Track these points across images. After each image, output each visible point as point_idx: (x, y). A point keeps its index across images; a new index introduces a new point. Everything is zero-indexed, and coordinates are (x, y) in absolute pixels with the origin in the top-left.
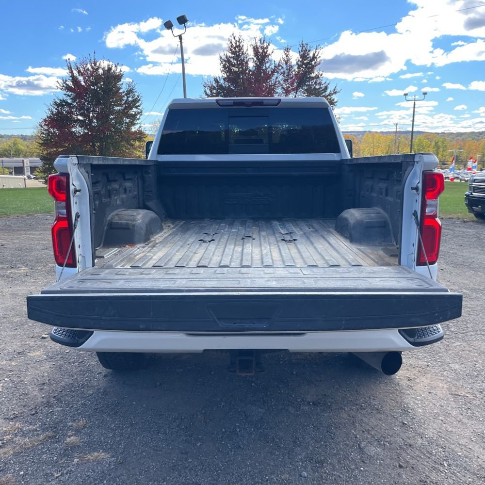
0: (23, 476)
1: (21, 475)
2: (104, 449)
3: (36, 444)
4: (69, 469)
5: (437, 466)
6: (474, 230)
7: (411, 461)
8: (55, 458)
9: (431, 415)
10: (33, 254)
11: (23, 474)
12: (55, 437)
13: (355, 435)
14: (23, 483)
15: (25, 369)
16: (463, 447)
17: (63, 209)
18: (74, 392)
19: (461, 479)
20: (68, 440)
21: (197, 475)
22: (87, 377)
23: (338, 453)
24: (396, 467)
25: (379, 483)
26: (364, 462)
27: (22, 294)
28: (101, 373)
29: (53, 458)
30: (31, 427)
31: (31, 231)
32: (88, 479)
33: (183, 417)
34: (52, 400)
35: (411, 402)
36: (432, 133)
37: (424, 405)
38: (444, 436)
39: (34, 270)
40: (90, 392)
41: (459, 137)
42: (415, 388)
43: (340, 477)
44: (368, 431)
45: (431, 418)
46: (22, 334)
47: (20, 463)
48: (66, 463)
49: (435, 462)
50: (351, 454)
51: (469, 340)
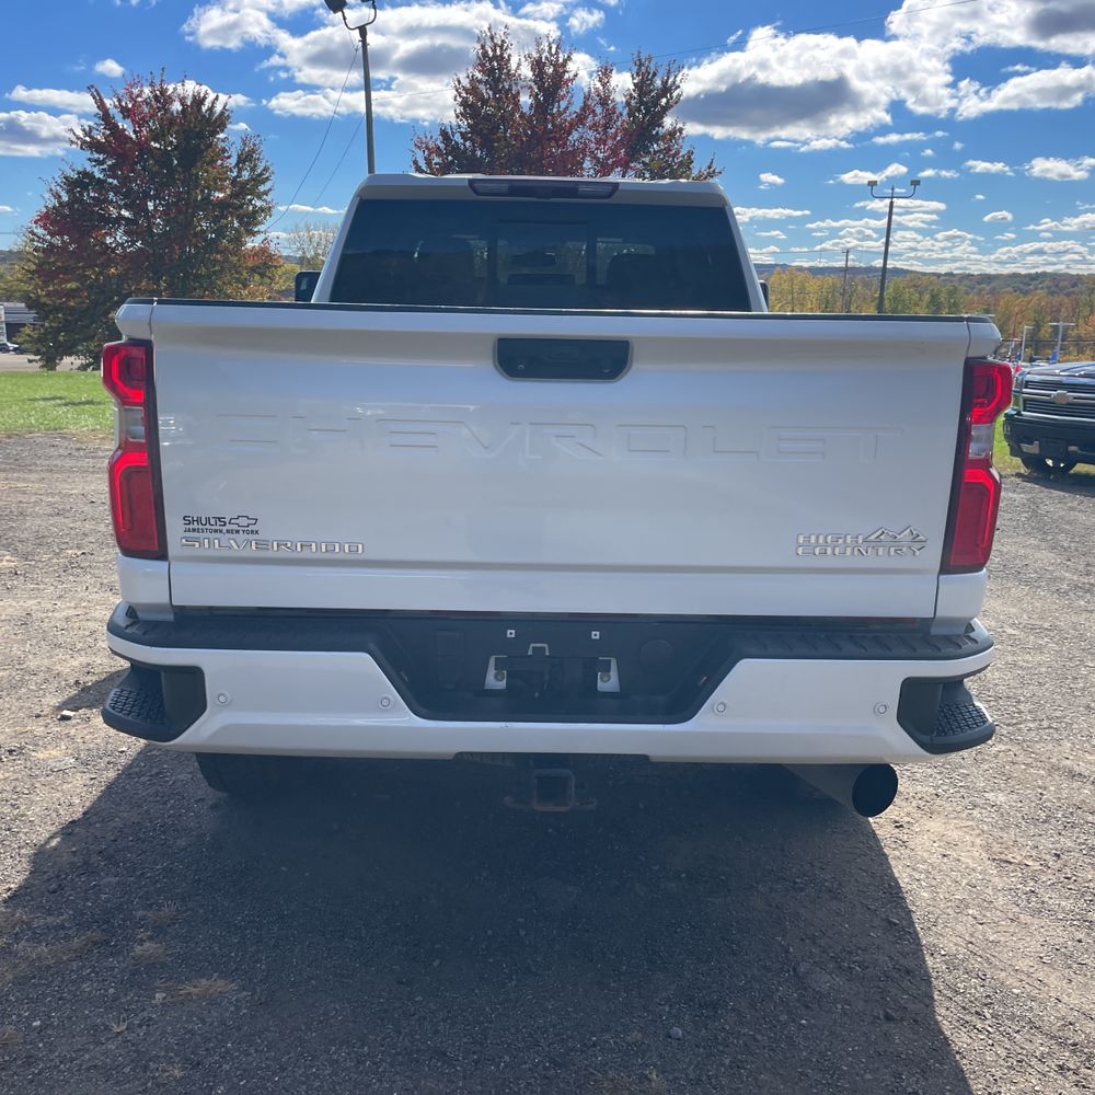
0: (40, 1030)
1: (36, 1028)
2: (222, 972)
3: (65, 958)
4: (145, 1014)
5: (968, 1018)
6: (1022, 496)
7: (911, 1006)
8: (111, 991)
9: (949, 904)
10: (28, 524)
11: (41, 1026)
12: (107, 942)
13: (783, 946)
14: (40, 1045)
15: (28, 789)
16: (1023, 977)
17: (136, 425)
18: (143, 842)
19: (1022, 1048)
20: (138, 949)
21: (437, 1032)
22: (173, 807)
23: (749, 986)
24: (879, 1018)
25: (844, 1053)
26: (807, 1007)
27: (8, 617)
28: (202, 800)
29: (106, 990)
30: (50, 919)
31: (19, 471)
32: (190, 1039)
33: (397, 903)
34: (95, 859)
35: (904, 875)
36: (924, 274)
37: (934, 883)
38: (980, 953)
39: (33, 563)
40: (182, 843)
41: (984, 286)
42: (911, 844)
43: (756, 1040)
44: (813, 940)
45: (949, 911)
46: (13, 708)
47: (31, 1000)
48: (138, 1001)
49: (964, 1008)
50: (778, 990)
51: (1024, 741)
